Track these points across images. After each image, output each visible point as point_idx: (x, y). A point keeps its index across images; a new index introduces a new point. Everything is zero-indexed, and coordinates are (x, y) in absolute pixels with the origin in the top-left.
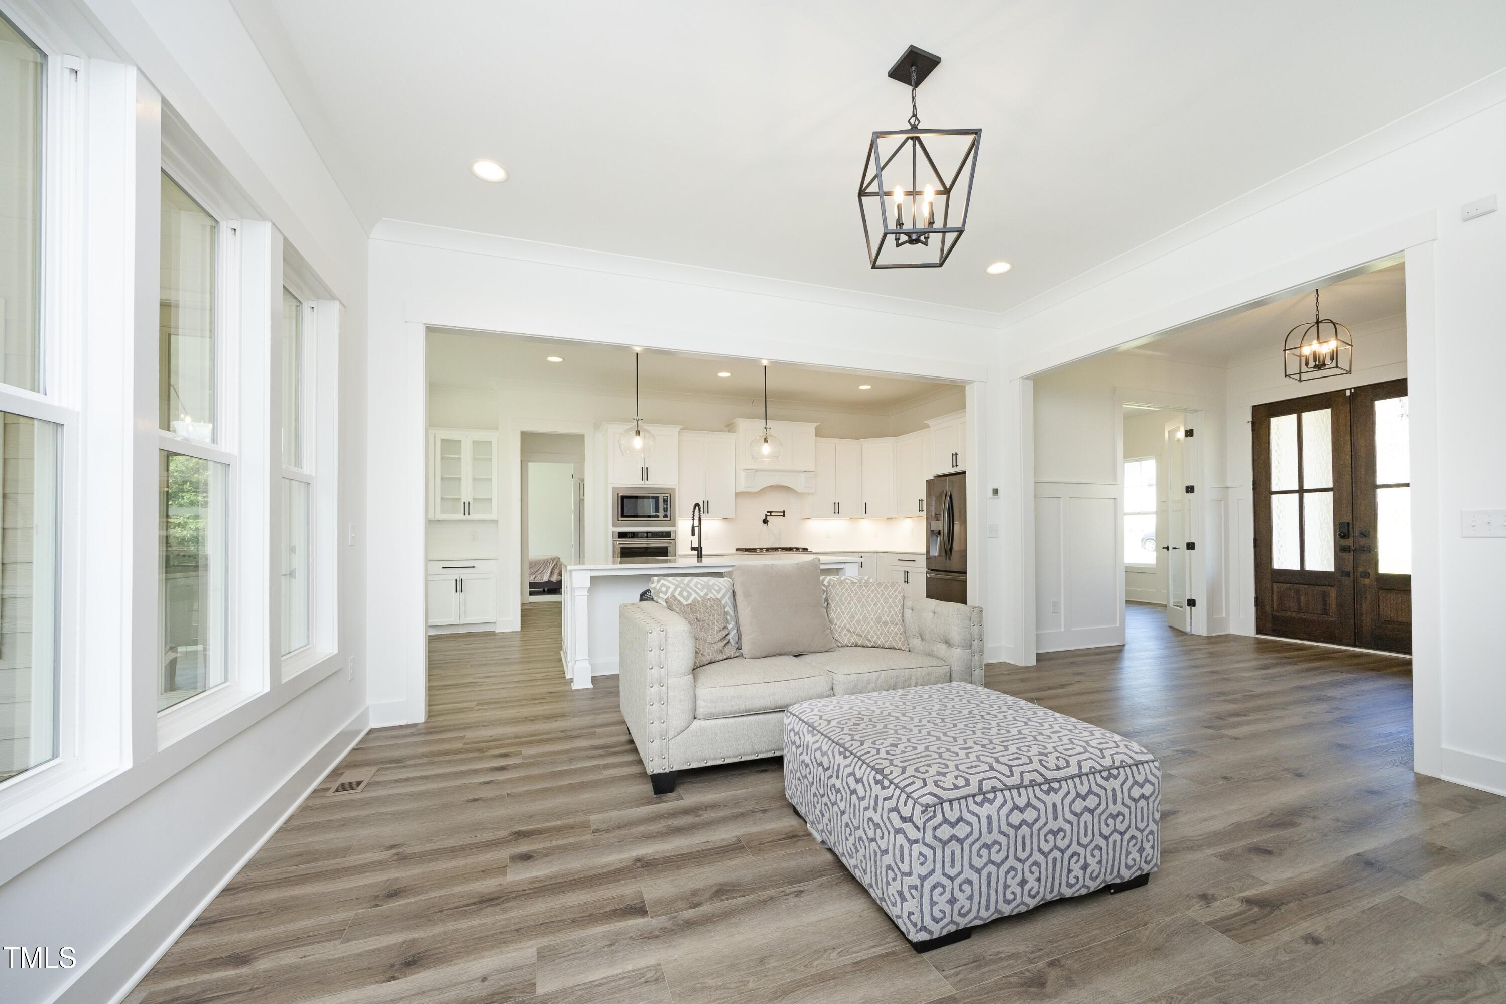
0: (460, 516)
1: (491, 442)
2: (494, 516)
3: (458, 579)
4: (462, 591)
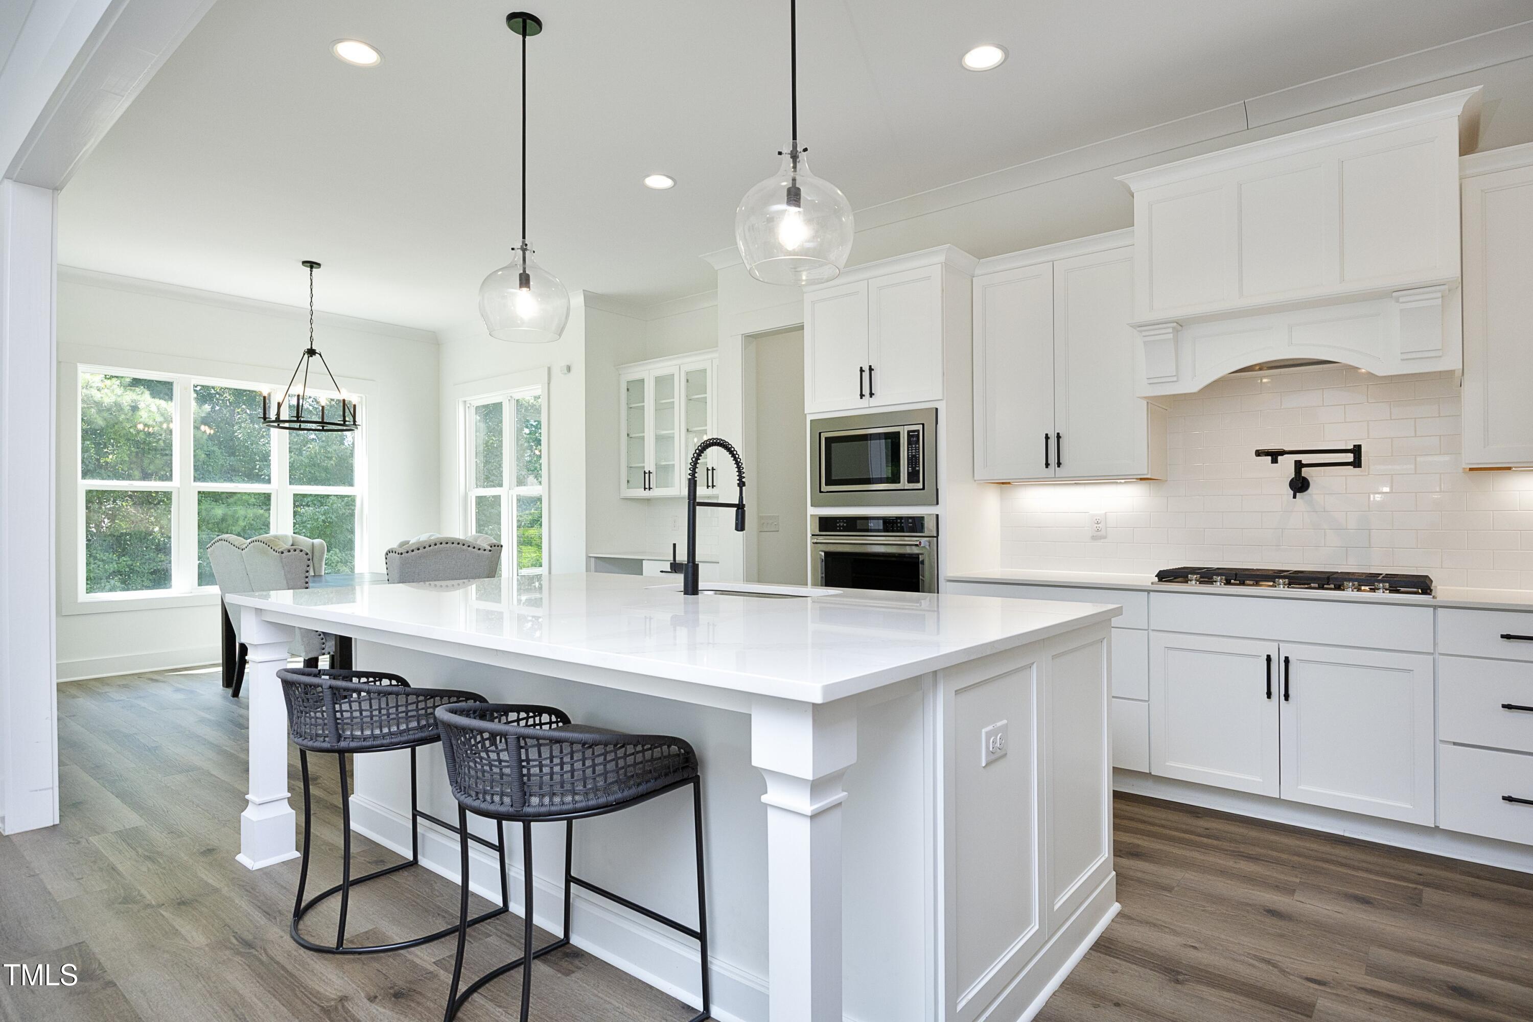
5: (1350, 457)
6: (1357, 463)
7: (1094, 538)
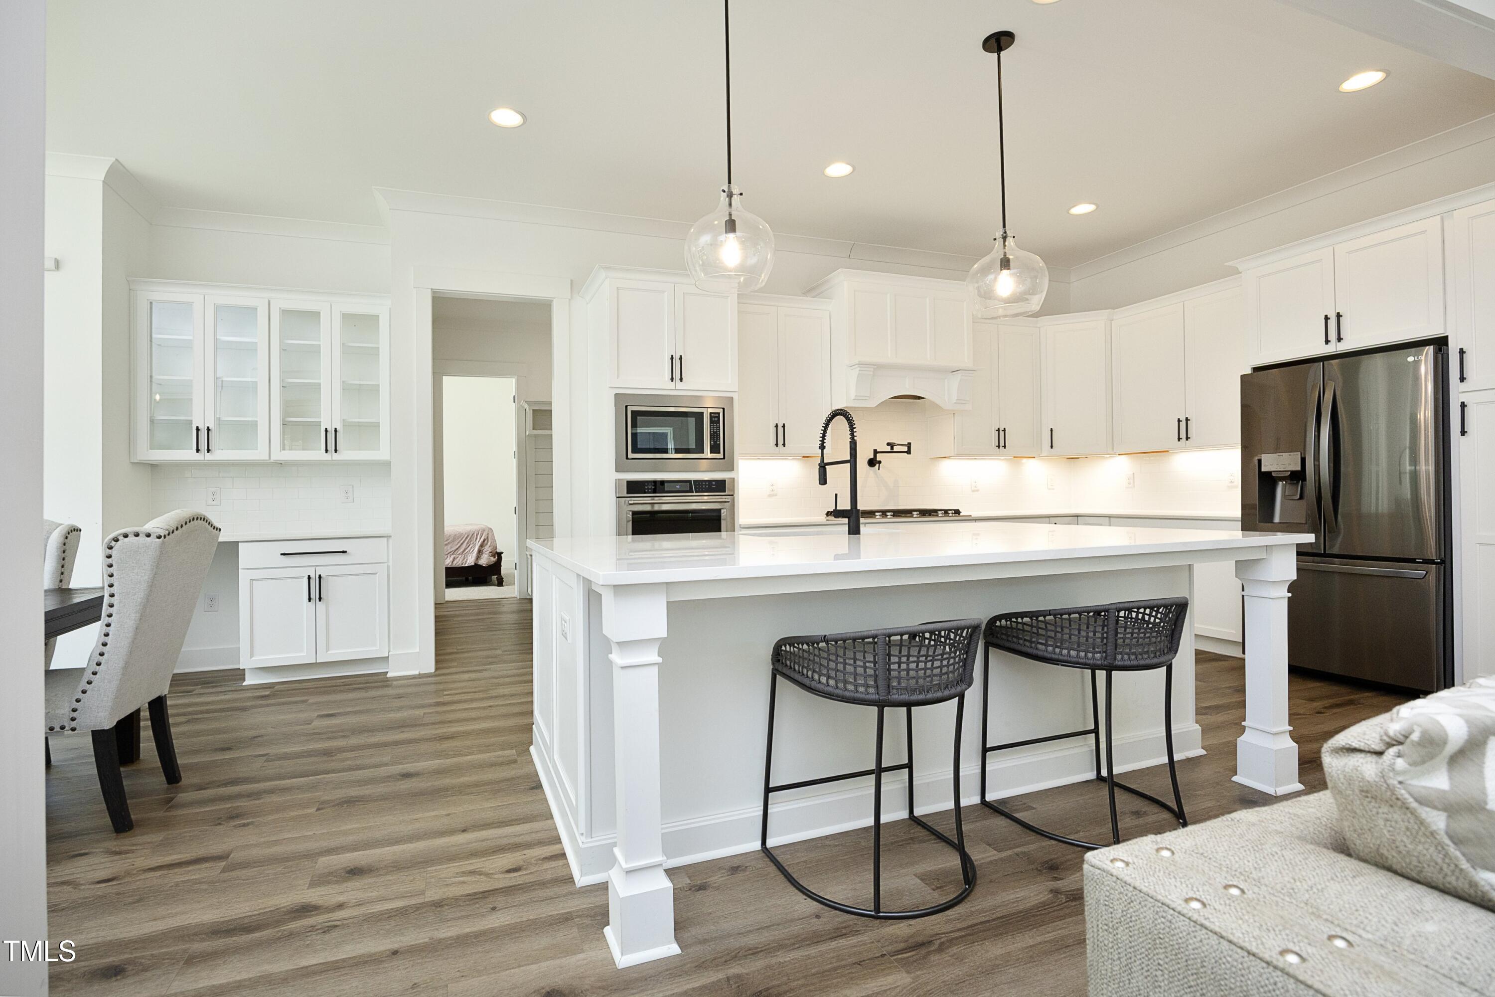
0: (318, 454)
1: (377, 317)
2: (382, 453)
3: (312, 576)
4: (320, 599)
5: (905, 449)
6: (909, 452)
7: (770, 496)
